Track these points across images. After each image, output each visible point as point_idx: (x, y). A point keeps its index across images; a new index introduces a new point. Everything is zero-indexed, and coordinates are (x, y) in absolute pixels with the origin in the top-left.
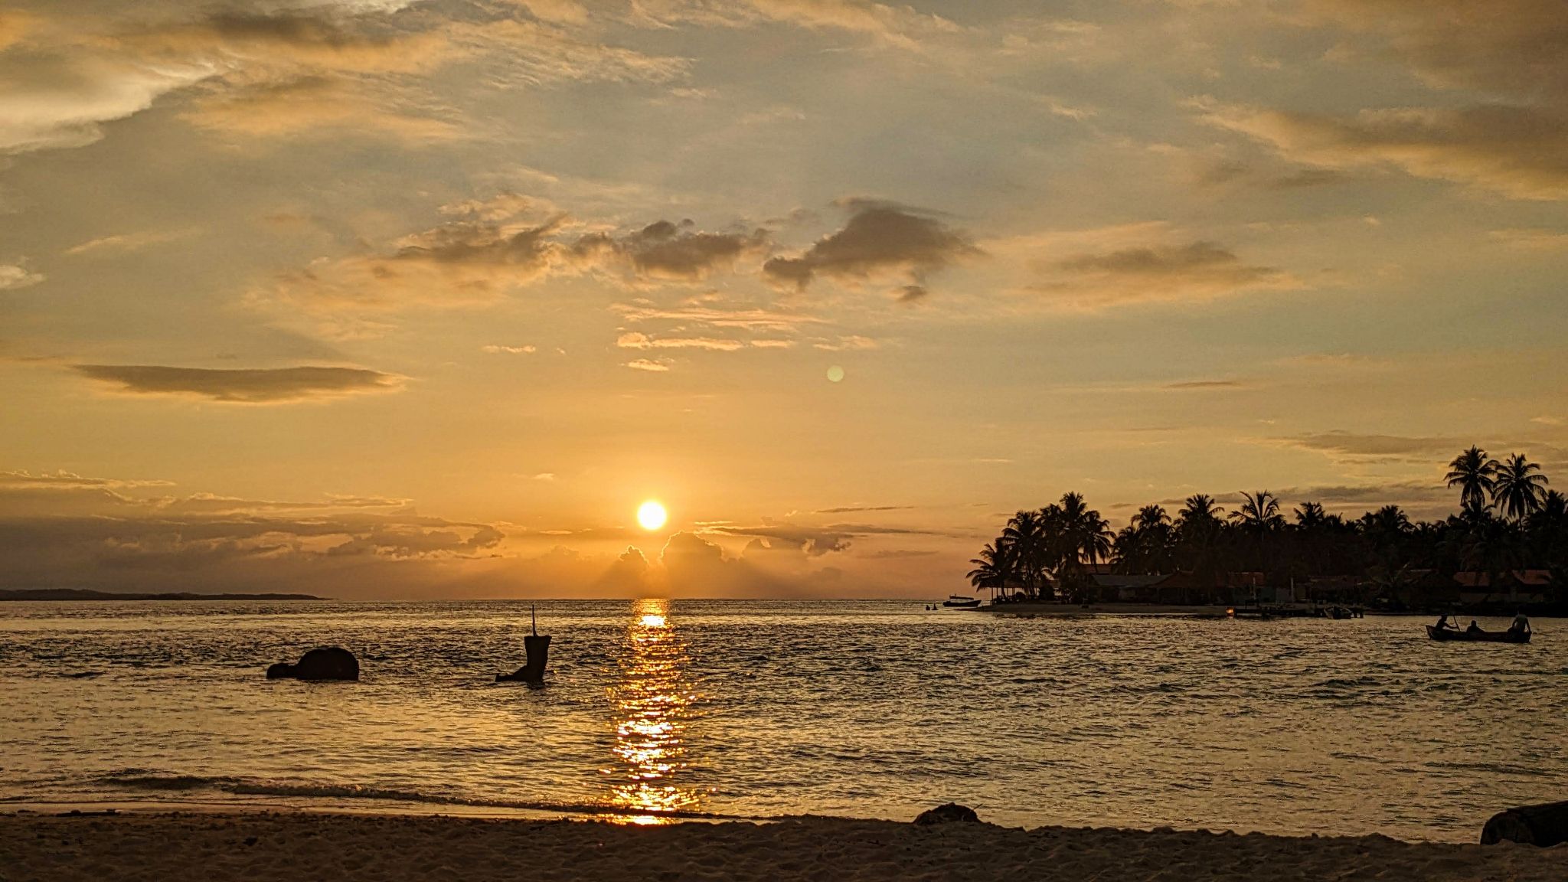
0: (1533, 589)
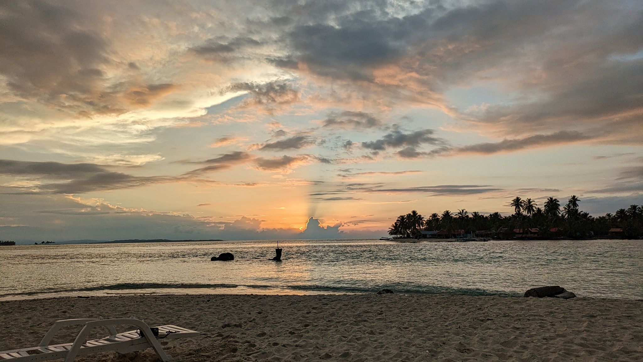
0: (535, 233)
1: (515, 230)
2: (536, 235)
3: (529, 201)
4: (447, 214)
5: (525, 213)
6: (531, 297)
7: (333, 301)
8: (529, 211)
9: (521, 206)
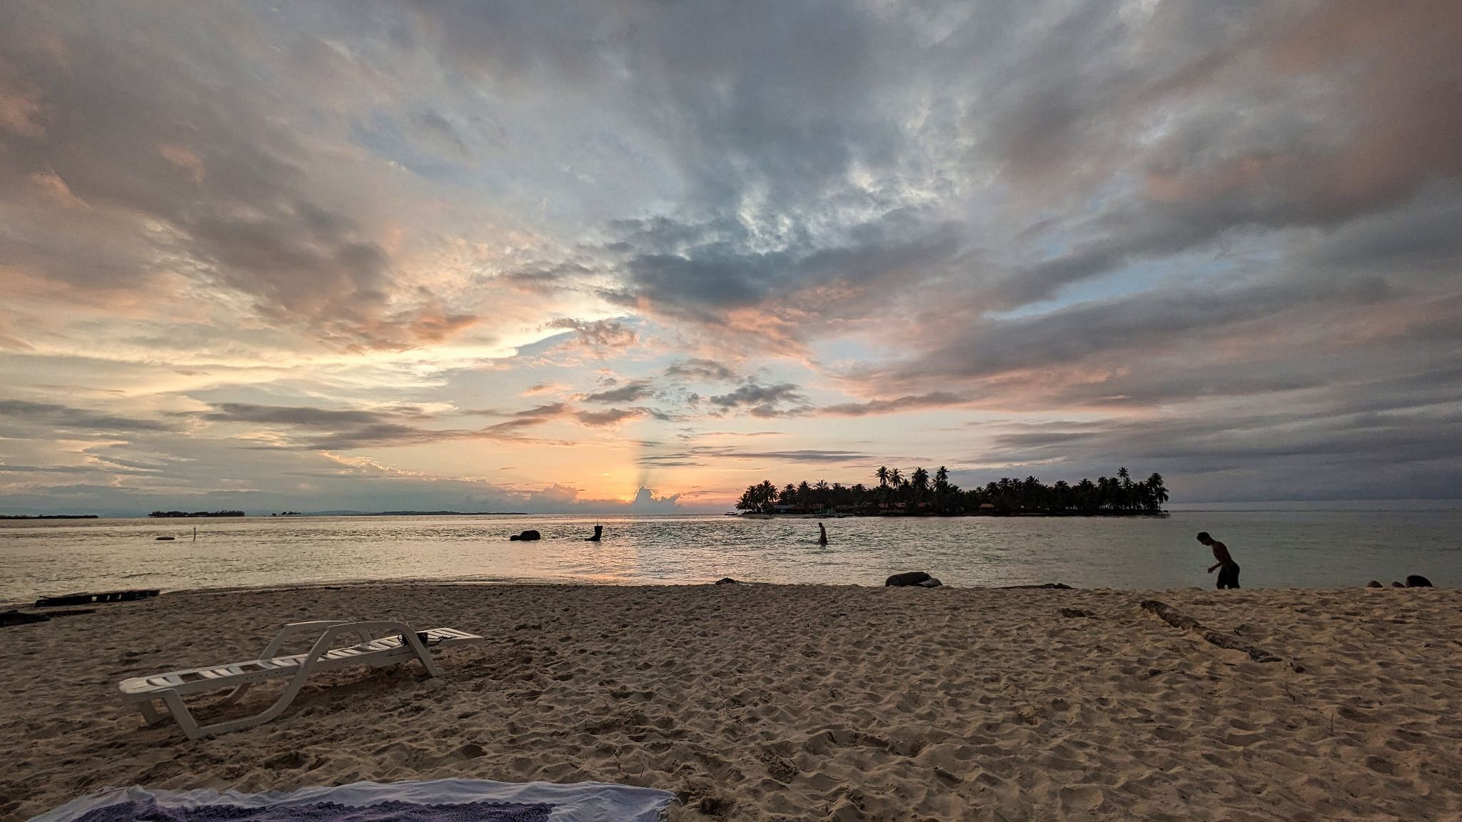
0: (901, 508)
1: (881, 505)
2: (903, 511)
3: (896, 472)
4: (804, 485)
5: (891, 485)
6: (891, 586)
7: (660, 594)
8: (895, 483)
9: (888, 477)
